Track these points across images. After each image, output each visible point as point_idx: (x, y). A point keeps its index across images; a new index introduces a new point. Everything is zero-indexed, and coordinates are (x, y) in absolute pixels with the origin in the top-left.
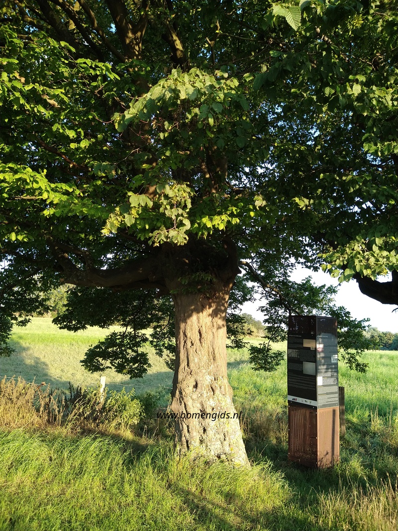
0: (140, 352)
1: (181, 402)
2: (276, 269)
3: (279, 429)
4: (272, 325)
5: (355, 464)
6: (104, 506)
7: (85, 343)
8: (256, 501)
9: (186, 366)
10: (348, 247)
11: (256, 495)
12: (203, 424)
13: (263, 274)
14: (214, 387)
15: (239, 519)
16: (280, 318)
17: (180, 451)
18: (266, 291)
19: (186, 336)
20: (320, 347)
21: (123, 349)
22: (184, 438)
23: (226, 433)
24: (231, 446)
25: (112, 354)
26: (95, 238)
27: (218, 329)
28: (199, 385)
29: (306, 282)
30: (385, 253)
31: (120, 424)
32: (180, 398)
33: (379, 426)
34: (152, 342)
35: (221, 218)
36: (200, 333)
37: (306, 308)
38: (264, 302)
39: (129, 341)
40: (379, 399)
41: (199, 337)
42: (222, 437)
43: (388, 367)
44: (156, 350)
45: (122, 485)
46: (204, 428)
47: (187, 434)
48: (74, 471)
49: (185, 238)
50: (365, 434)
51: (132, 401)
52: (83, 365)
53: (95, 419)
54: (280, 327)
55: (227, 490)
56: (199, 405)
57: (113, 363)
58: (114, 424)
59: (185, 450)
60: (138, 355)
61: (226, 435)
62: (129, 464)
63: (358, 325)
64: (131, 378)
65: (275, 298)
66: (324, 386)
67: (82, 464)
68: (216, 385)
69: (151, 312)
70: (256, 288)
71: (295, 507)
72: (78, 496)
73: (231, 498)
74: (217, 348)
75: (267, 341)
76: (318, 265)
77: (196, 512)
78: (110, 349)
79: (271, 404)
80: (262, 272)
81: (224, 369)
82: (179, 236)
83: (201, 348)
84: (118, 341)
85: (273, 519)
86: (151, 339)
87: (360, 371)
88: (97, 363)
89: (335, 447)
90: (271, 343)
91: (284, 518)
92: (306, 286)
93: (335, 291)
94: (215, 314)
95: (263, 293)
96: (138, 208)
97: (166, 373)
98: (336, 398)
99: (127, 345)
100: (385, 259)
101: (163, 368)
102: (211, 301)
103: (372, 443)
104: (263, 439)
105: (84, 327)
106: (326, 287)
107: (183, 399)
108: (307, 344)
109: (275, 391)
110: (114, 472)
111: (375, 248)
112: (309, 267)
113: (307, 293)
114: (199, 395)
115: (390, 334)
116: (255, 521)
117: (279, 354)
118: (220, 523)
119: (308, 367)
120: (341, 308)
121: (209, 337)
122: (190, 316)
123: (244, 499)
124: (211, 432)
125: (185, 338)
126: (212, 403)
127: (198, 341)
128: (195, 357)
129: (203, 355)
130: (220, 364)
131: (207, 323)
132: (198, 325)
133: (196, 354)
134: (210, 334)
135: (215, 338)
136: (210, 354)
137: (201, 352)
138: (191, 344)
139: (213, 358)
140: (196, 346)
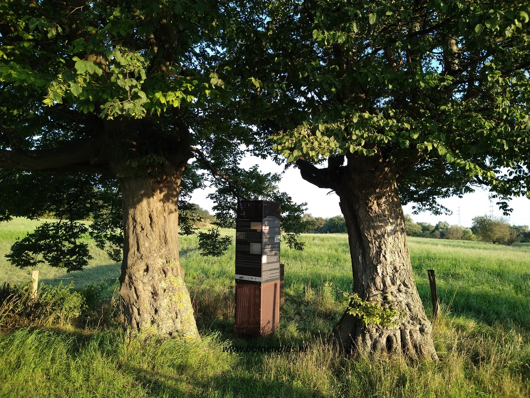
0: (78, 243)
1: (130, 287)
2: (226, 157)
3: (226, 307)
4: (220, 211)
5: (292, 329)
6: (50, 394)
7: (7, 238)
8: (206, 369)
9: (136, 251)
10: (296, 131)
11: (206, 364)
12: (155, 306)
13: (213, 161)
14: (165, 270)
15: (191, 387)
16: (229, 204)
17: (130, 334)
18: (216, 179)
19: (136, 221)
20: (266, 229)
21: (58, 240)
22: (135, 321)
23: (178, 311)
24: (183, 323)
25: (44, 246)
26: (21, 113)
27: (169, 213)
28: (150, 269)
29: (254, 170)
30: (326, 138)
31: (59, 317)
32: (129, 283)
33: (311, 296)
34: (91, 234)
35: (175, 94)
36: (150, 217)
37: (252, 194)
38: (214, 190)
39: (64, 233)
40: (312, 274)
41: (150, 222)
42: (174, 315)
43: (319, 247)
44: (97, 241)
45: (68, 371)
46: (156, 309)
47: (138, 317)
48: (10, 367)
49: (143, 111)
50: (300, 304)
51: (71, 293)
52: (9, 260)
53: (28, 315)
54: (228, 213)
55: (179, 362)
56: (150, 288)
57: (47, 257)
58: (51, 319)
59: (134, 332)
60: (76, 246)
61: (178, 313)
62: (74, 352)
63: (298, 209)
64: (68, 271)
65: (224, 186)
66: (268, 263)
67: (19, 358)
68: (168, 267)
69: (91, 200)
70: (206, 176)
71: (242, 369)
72: (18, 389)
73: (183, 369)
74: (169, 232)
75: (215, 227)
76: (266, 153)
77: (149, 386)
78: (42, 242)
79: (218, 285)
80: (212, 159)
81: (176, 252)
82: (136, 109)
83: (152, 232)
84: (50, 232)
85: (222, 383)
86: (90, 230)
87: (298, 249)
88: (26, 257)
89: (276, 315)
90: (220, 229)
91: (232, 379)
92: (253, 173)
93: (279, 179)
94: (166, 199)
95: (212, 181)
96: (86, 76)
97: (107, 266)
98: (277, 274)
99: (62, 237)
100: (326, 144)
101: (104, 262)
102: (161, 185)
103: (306, 311)
104: (211, 316)
105: (8, 218)
106: (271, 175)
107: (133, 284)
108: (254, 226)
109: (222, 274)
110: (58, 362)
111: (318, 133)
112: (257, 155)
113: (254, 181)
114: (151, 278)
115: (321, 219)
116: (205, 386)
117: (227, 239)
118: (173, 392)
119: (255, 248)
120: (284, 194)
122: (140, 201)
123: (196, 368)
124: (163, 312)
125: (135, 223)
126: (164, 285)
127: (149, 226)
128: (145, 242)
129: (154, 239)
130: (172, 247)
131: (159, 208)
132: (149, 210)
133: (147, 238)
134: (162, 219)
135: (166, 222)
136: (162, 238)
137: (152, 237)
138: (141, 229)
139: (165, 242)
140: (146, 230)
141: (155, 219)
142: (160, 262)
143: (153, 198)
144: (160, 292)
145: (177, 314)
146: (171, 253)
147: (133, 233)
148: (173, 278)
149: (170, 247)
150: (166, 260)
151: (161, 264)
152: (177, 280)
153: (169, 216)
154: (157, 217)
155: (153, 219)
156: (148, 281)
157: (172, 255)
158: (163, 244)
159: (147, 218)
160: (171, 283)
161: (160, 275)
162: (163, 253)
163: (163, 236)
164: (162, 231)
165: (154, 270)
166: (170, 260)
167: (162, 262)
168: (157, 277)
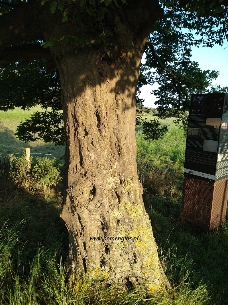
4: (161, 105)
9: (79, 165)
14: (119, 193)
16: (168, 100)
19: (77, 122)
20: (224, 125)
22: (80, 256)
23: (137, 253)
24: (144, 269)
25: (39, 128)
27: (124, 110)
28: (98, 192)
36: (98, 116)
39: (51, 119)
41: (97, 122)
42: (132, 258)
46: (106, 246)
52: (18, 137)
54: (167, 107)
56: (98, 217)
57: (41, 136)
60: (59, 129)
61: (137, 255)
64: (56, 145)
66: (222, 161)
68: (123, 190)
74: (123, 138)
75: (156, 118)
78: (38, 125)
83: (100, 138)
84: (41, 119)
93: (216, 76)
102: (113, 66)
107: (75, 210)
114: (99, 205)
117: (165, 128)
119: (209, 145)
121: (111, 121)
124: (116, 253)
125: (76, 124)
126: (117, 214)
127: (95, 129)
128: (91, 152)
129: (103, 149)
130: (128, 160)
131: (109, 101)
132: (95, 104)
133: (93, 147)
134: (113, 118)
135: (120, 123)
136: (114, 146)
137: (100, 145)
138: (85, 133)
139: (118, 152)
140: (92, 135)
141: (104, 118)
142: (111, 182)
143: (100, 86)
144: (112, 224)
145: (135, 256)
146: (126, 170)
147: (75, 138)
148: (130, 206)
149: (125, 159)
150: (120, 178)
151: (114, 184)
152: (135, 209)
153: (123, 115)
154: (106, 115)
155: (102, 118)
156: (96, 209)
157: (128, 172)
158: (115, 155)
159: (92, 117)
160: (127, 213)
161: (112, 200)
162: (115, 169)
163: (116, 144)
164: (114, 136)
165: (104, 194)
166: (125, 180)
167: (114, 182)
168: (107, 203)
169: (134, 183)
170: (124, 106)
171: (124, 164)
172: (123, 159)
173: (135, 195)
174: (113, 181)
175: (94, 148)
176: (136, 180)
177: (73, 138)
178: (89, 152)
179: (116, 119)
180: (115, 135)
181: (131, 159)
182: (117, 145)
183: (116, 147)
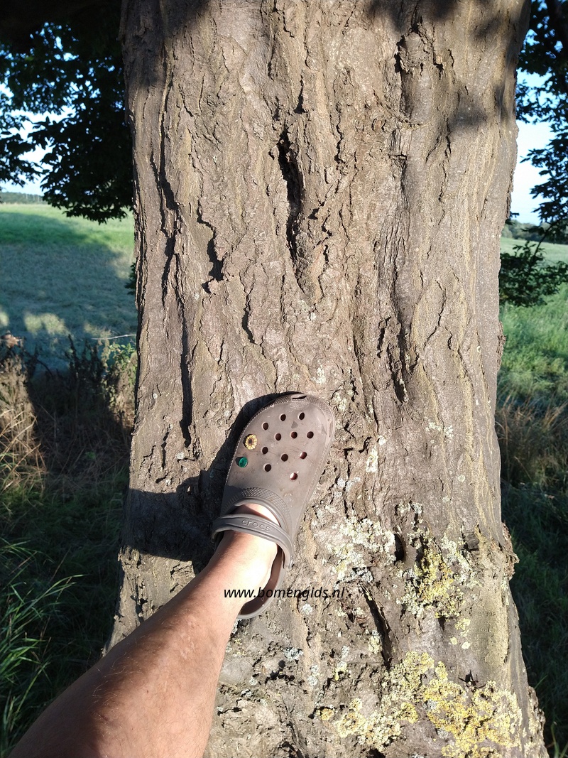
14: (389, 611)
68: (410, 600)
121: (363, 199)
128: (235, 376)
129: (309, 359)
130: (449, 431)
131: (357, 78)
132: (272, 93)
133: (250, 347)
134: (378, 180)
135: (415, 207)
136: (372, 342)
137: (288, 335)
138: (211, 266)
139: (394, 377)
140: (248, 280)
141: (321, 182)
142: (345, 546)
146: (438, 485)
147: (164, 292)
148: (445, 694)
149: (432, 425)
150: (395, 529)
151: (358, 560)
152: (478, 711)
153: (441, 157)
154: (337, 158)
155: (309, 182)
156: (253, 682)
157: (446, 499)
158: (378, 396)
159: (256, 175)
160: (427, 724)
161: (346, 649)
162: (371, 474)
163: (383, 331)
164: (374, 283)
165: (298, 618)
166: (424, 547)
167: (359, 547)
168: (317, 668)
169: (479, 571)
170: (448, 107)
171: (427, 452)
172: (420, 421)
173: (484, 636)
174: (356, 546)
175: (255, 353)
176: (496, 549)
177: (160, 296)
178: (228, 373)
179: (392, 184)
180: (381, 283)
181: (469, 421)
182: (391, 337)
183: (384, 348)
